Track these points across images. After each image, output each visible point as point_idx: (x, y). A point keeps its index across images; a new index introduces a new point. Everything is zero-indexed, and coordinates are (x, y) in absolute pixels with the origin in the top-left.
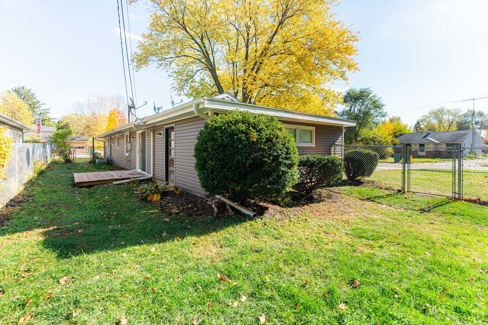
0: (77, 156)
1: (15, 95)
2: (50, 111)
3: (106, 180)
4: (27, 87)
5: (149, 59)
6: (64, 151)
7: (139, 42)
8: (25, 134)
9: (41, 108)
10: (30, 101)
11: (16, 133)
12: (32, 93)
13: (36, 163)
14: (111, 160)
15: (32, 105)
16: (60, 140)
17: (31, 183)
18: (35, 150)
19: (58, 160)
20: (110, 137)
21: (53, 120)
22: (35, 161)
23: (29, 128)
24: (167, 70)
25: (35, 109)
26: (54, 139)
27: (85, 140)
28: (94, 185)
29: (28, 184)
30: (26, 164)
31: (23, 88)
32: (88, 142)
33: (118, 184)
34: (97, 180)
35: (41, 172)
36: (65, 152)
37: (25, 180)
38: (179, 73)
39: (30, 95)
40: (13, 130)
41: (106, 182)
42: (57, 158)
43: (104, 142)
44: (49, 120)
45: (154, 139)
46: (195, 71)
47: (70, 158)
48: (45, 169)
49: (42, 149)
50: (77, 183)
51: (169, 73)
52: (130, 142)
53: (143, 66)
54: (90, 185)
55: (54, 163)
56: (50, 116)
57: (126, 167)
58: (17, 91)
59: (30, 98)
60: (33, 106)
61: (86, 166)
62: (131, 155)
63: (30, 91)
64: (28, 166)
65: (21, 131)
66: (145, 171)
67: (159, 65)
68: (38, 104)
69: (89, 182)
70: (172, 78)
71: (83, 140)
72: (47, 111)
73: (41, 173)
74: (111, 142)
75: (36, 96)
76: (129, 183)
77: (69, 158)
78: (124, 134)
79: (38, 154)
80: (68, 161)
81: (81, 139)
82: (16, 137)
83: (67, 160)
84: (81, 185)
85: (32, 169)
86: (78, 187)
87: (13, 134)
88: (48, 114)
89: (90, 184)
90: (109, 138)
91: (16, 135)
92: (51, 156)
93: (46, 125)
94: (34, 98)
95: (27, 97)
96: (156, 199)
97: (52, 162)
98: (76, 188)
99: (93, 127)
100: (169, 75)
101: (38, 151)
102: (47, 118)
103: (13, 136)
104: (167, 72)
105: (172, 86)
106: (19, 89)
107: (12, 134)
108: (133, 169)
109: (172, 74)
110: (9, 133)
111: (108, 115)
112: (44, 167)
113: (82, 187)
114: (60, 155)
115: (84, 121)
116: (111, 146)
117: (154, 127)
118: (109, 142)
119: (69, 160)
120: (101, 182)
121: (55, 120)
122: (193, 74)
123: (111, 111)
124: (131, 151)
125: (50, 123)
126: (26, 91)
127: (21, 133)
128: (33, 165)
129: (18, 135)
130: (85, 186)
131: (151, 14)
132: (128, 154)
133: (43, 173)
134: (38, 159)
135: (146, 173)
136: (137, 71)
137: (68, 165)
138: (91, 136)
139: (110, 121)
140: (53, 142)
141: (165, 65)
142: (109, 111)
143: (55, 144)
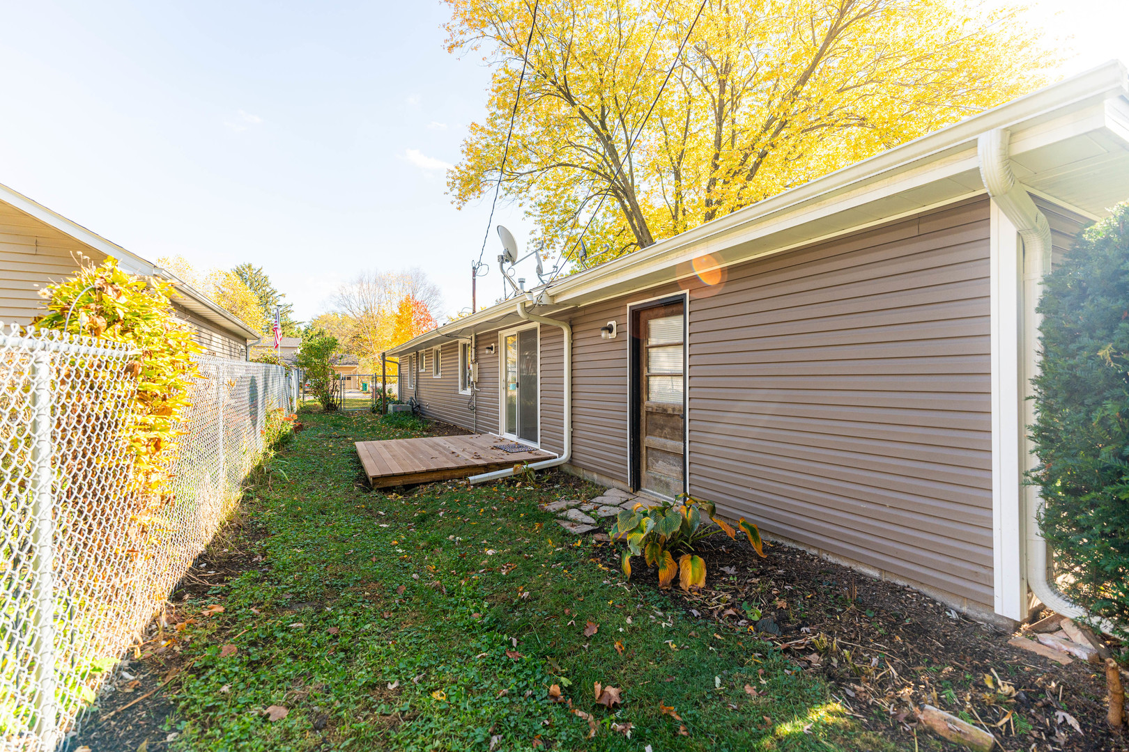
0: (347, 395)
1: (238, 280)
2: (292, 308)
3: (448, 469)
4: (255, 266)
5: (483, 179)
6: (323, 385)
7: (464, 143)
8: (250, 350)
9: (279, 304)
10: (261, 290)
11: (233, 346)
12: (263, 275)
13: (272, 416)
14: (419, 406)
15: (263, 299)
16: (316, 361)
17: (259, 479)
18: (270, 384)
19: (310, 404)
20: (414, 354)
21: (297, 326)
22: (270, 409)
23: (258, 336)
24: (521, 202)
25: (268, 306)
26: (305, 358)
27: (354, 363)
28: (418, 485)
29: (252, 481)
30: (248, 421)
31: (249, 267)
32: (358, 366)
33: (483, 484)
34: (424, 469)
35: (282, 439)
36: (325, 388)
37: (245, 470)
38: (546, 207)
39: (261, 279)
40: (227, 340)
41: (448, 474)
42: (310, 399)
43: (400, 365)
44: (290, 325)
45: (572, 348)
46: (581, 199)
47: (335, 399)
48: (291, 430)
49: (283, 379)
50: (375, 478)
51: (526, 208)
52: (476, 360)
53: (471, 196)
54: (407, 484)
55: (305, 411)
56: (292, 317)
57: (460, 425)
58: (240, 273)
59: (261, 284)
60: (265, 300)
61: (369, 421)
62: (479, 394)
63: (261, 271)
64: (254, 425)
65: (242, 342)
66: (535, 440)
67: (505, 192)
68: (274, 295)
69: (405, 475)
70: (532, 219)
71: (350, 364)
72: (288, 309)
73: (282, 444)
74: (418, 365)
75: (270, 280)
76: (510, 481)
77: (333, 401)
78: (457, 342)
79: (276, 393)
80: (330, 407)
81: (345, 360)
82: (233, 354)
83: (328, 406)
84: (386, 485)
85: (262, 432)
86: (380, 490)
87: (228, 348)
88: (289, 315)
89: (408, 481)
90: (411, 354)
91: (233, 350)
92: (299, 397)
93: (285, 335)
94: (267, 285)
95: (255, 284)
96: (694, 578)
97: (301, 408)
98: (374, 493)
99: (368, 337)
100: (526, 212)
101: (276, 384)
103: (228, 353)
104: (521, 205)
105: (533, 237)
106: (243, 269)
107: (225, 347)
108: (489, 430)
109: (531, 210)
110: (220, 346)
111: (397, 311)
112: (289, 428)
113: (388, 490)
114: (315, 395)
115: (350, 326)
116: (417, 373)
117: (575, 310)
118: (411, 364)
119: (332, 405)
120: (434, 476)
121: (300, 325)
122: (578, 207)
123: (401, 302)
124: (480, 385)
125: (292, 331)
126: (254, 272)
127: (243, 347)
128: (264, 420)
129: (237, 351)
130: (394, 487)
131: (493, 69)
132: (468, 392)
133: (286, 443)
134: (276, 406)
135: (537, 446)
136: (459, 209)
137: (332, 416)
138: (364, 354)
139: (400, 322)
140: (302, 365)
141: (517, 190)
142: (396, 302)
143: (305, 369)
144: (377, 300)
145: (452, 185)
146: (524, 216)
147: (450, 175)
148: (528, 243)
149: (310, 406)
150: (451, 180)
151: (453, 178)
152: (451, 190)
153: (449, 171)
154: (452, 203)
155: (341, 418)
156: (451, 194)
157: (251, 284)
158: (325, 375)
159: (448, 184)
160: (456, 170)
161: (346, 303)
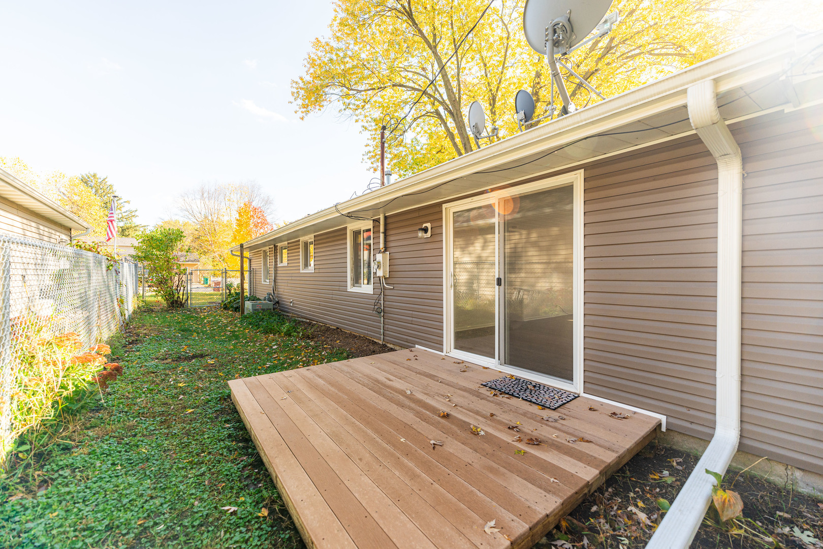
0: (192, 290)
1: (82, 187)
2: (137, 213)
4: (101, 175)
6: (167, 280)
9: (124, 210)
10: (106, 197)
11: (46, 234)
12: (108, 183)
14: (282, 304)
16: (158, 253)
20: (271, 247)
21: (142, 229)
24: (357, 118)
27: (195, 261)
31: (94, 176)
36: (169, 283)
39: (106, 187)
40: (33, 224)
42: (150, 295)
43: (250, 260)
44: (135, 228)
47: (181, 297)
56: (136, 221)
58: (85, 181)
59: (106, 192)
63: (106, 180)
68: (119, 202)
71: (192, 261)
72: (132, 214)
74: (276, 259)
75: (114, 189)
77: (179, 297)
80: (175, 304)
81: (187, 258)
83: (172, 303)
88: (134, 219)
90: (266, 248)
92: (136, 294)
93: (130, 236)
94: (112, 193)
95: (100, 191)
99: (208, 237)
100: (363, 126)
102: (133, 225)
106: (88, 178)
108: (425, 345)
114: (157, 289)
116: (275, 267)
118: (265, 258)
119: (177, 301)
121: (146, 228)
125: (137, 233)
126: (100, 181)
136: (302, 118)
137: (178, 316)
138: (205, 253)
139: (239, 225)
140: (139, 258)
141: (354, 107)
142: (235, 208)
143: (146, 263)
144: (216, 207)
145: (295, 95)
146: (361, 129)
147: (294, 85)
148: (363, 155)
149: (151, 302)
150: (295, 90)
151: (297, 88)
152: (295, 99)
153: (293, 82)
154: (296, 112)
155: (189, 318)
156: (295, 103)
157: (96, 191)
158: (169, 269)
159: (293, 93)
160: (300, 81)
161: (189, 208)
